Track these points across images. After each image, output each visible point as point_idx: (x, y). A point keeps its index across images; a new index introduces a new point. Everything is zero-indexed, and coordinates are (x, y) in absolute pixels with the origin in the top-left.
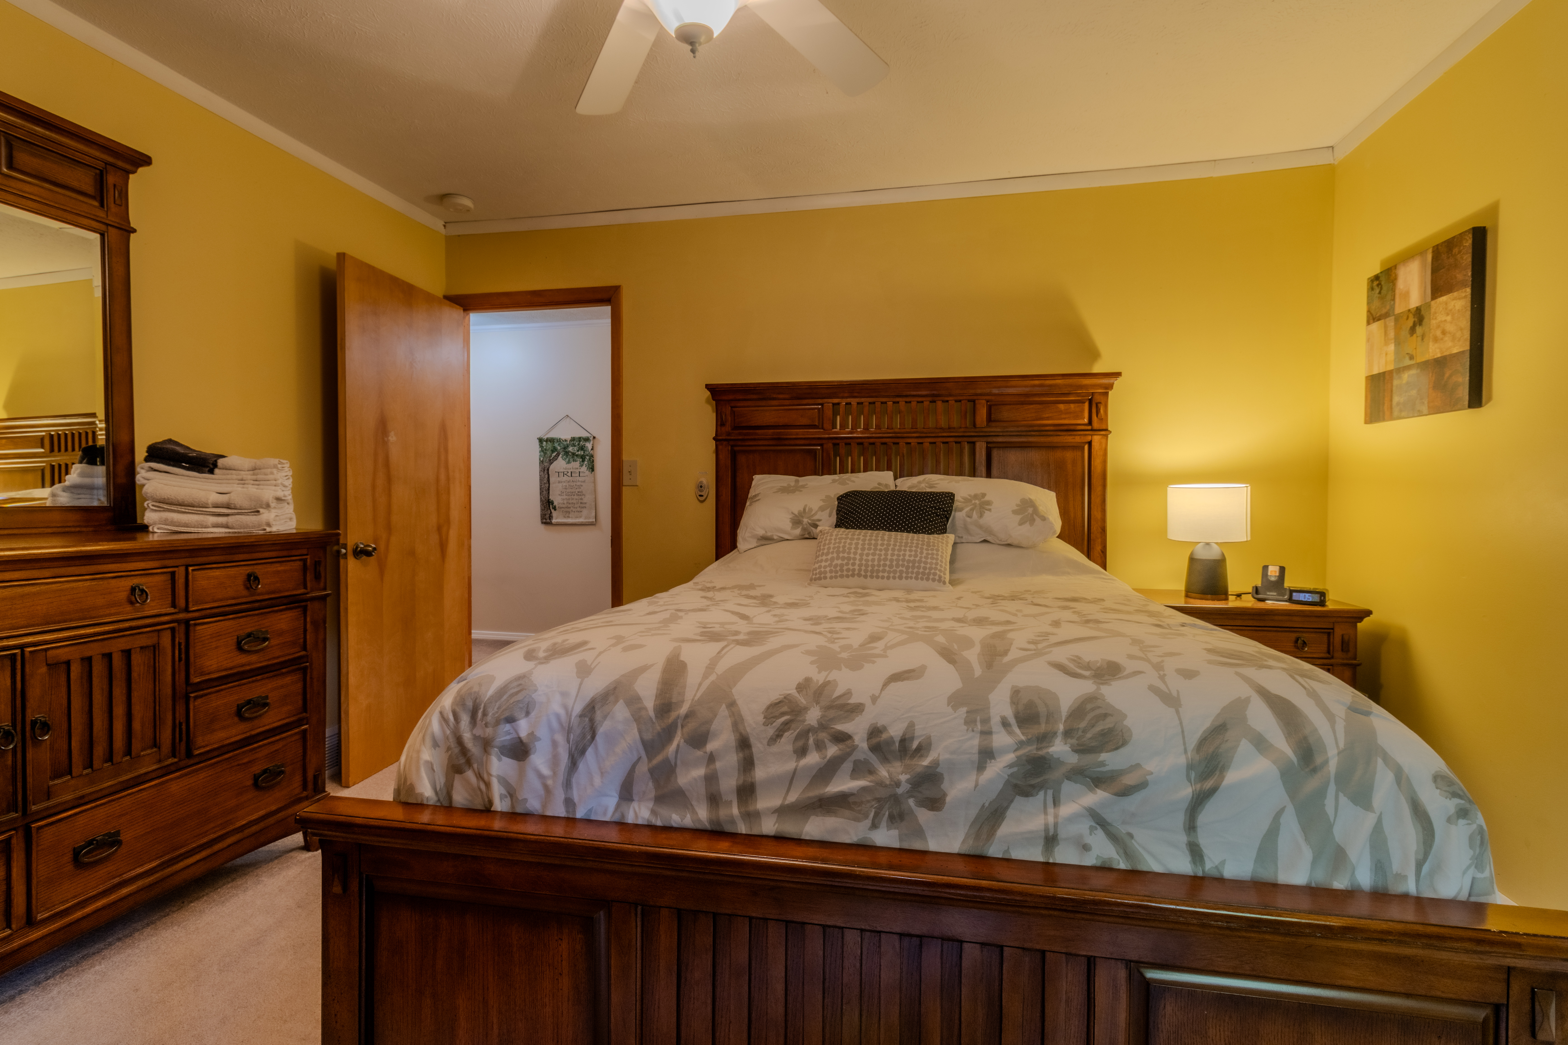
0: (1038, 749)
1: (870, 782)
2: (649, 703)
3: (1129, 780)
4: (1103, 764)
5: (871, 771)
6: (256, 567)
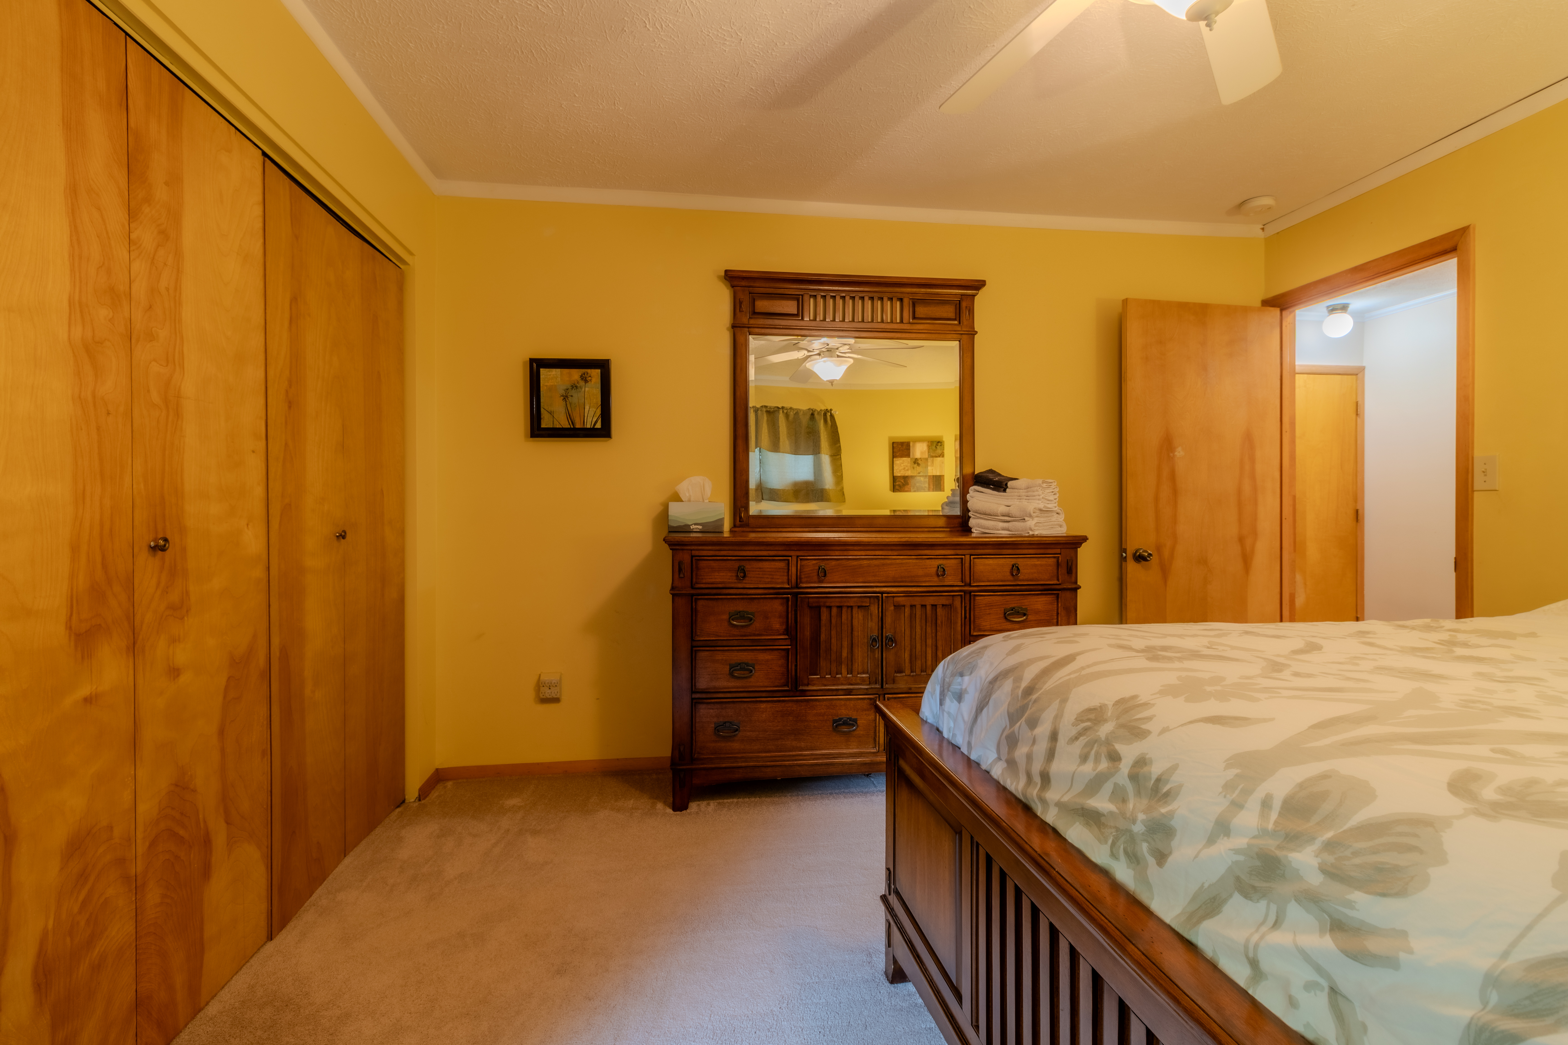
0: (1279, 847)
1: (1117, 808)
2: (1024, 684)
3: (1373, 945)
4: (1350, 905)
5: (1124, 801)
6: (1018, 560)
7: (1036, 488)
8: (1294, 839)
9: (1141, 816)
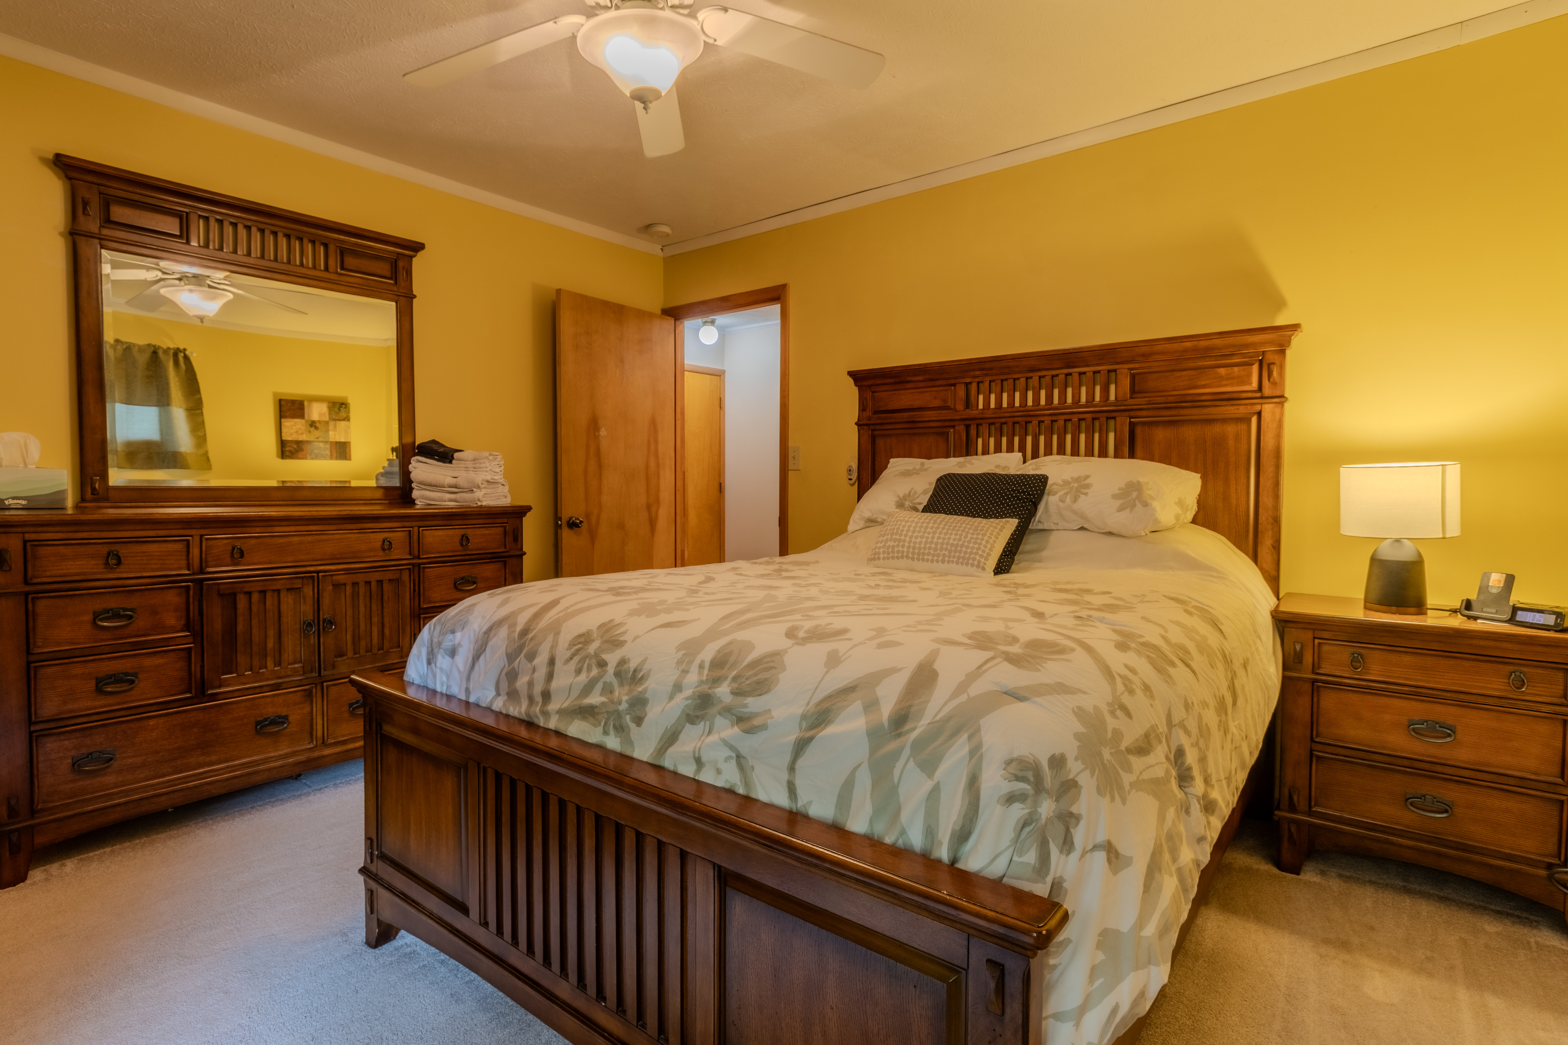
0: (710, 688)
1: (607, 698)
2: (519, 628)
3: (756, 722)
4: (745, 706)
5: (611, 692)
6: (468, 530)
7: (483, 460)
8: (716, 681)
9: (625, 698)
